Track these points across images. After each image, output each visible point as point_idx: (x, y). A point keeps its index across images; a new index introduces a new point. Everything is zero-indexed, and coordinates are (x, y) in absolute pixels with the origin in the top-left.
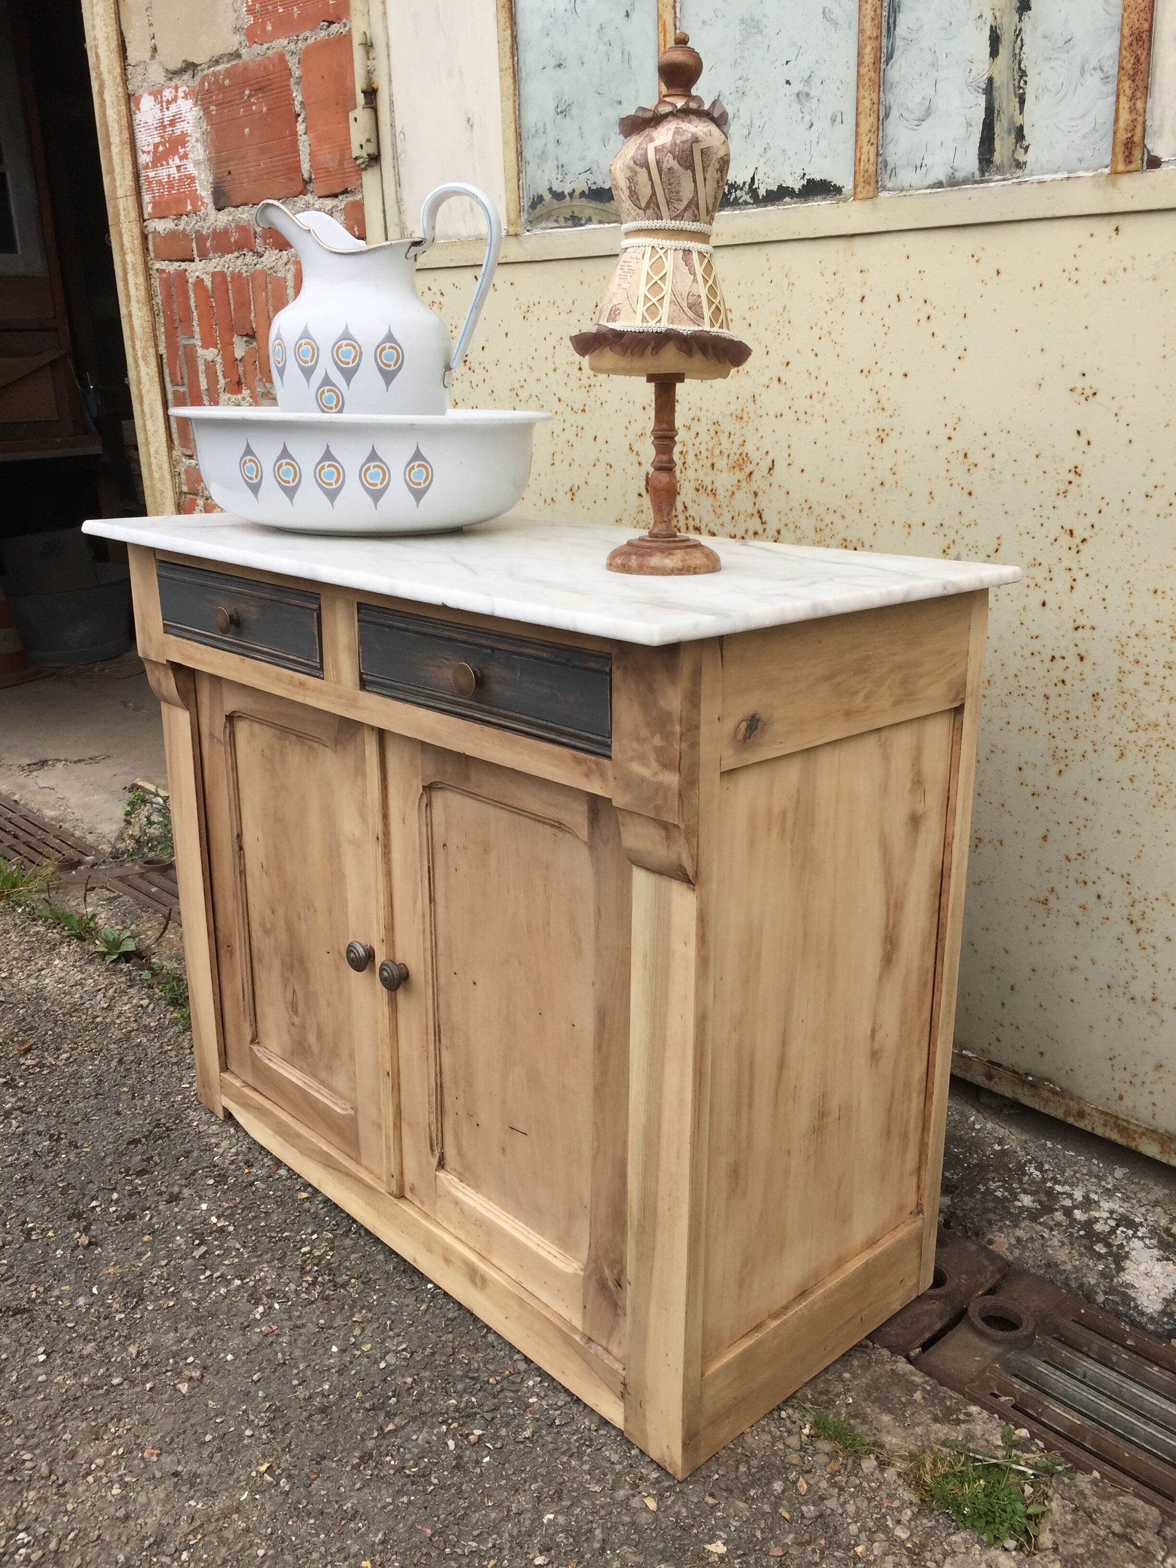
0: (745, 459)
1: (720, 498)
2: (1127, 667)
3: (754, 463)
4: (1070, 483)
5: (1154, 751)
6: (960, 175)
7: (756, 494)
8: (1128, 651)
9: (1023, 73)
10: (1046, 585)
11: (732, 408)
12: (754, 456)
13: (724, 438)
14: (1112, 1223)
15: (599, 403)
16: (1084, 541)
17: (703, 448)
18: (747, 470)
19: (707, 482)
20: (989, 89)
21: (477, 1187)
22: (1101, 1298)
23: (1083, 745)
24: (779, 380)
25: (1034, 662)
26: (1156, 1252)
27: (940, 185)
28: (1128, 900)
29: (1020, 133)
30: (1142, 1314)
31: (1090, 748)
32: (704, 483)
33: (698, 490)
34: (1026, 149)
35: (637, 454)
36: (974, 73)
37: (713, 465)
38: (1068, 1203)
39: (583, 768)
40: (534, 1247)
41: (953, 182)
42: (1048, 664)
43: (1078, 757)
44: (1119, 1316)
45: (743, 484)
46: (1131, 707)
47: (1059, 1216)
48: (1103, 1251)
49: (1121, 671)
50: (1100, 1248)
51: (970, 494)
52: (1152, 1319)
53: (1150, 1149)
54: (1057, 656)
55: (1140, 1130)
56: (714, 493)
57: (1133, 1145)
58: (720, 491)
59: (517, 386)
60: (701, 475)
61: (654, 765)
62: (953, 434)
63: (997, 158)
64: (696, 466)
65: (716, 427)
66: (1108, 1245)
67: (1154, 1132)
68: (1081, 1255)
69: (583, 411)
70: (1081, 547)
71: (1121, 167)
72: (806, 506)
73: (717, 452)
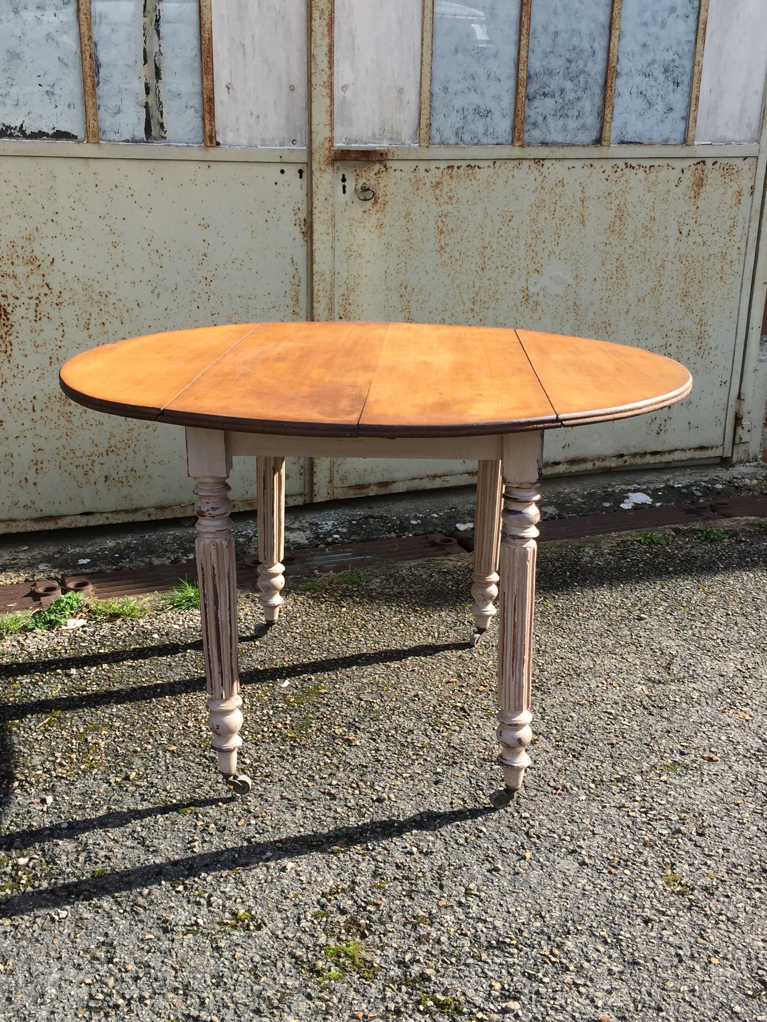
0: (34, 259)
1: (20, 279)
3: (41, 260)
4: (203, 259)
6: (137, 138)
7: (44, 276)
9: (161, 103)
11: (23, 234)
12: (41, 257)
13: (19, 249)
16: (211, 281)
18: (37, 264)
19: (10, 272)
20: (147, 106)
24: (52, 221)
27: (128, 141)
29: (162, 126)
33: (3, 276)
34: (165, 132)
36: (139, 99)
37: (12, 263)
41: (134, 141)
45: (34, 271)
51: (161, 267)
56: (15, 277)
58: (19, 275)
62: (151, 243)
63: (153, 133)
70: (210, 283)
71: (209, 144)
72: (76, 279)
73: (14, 256)
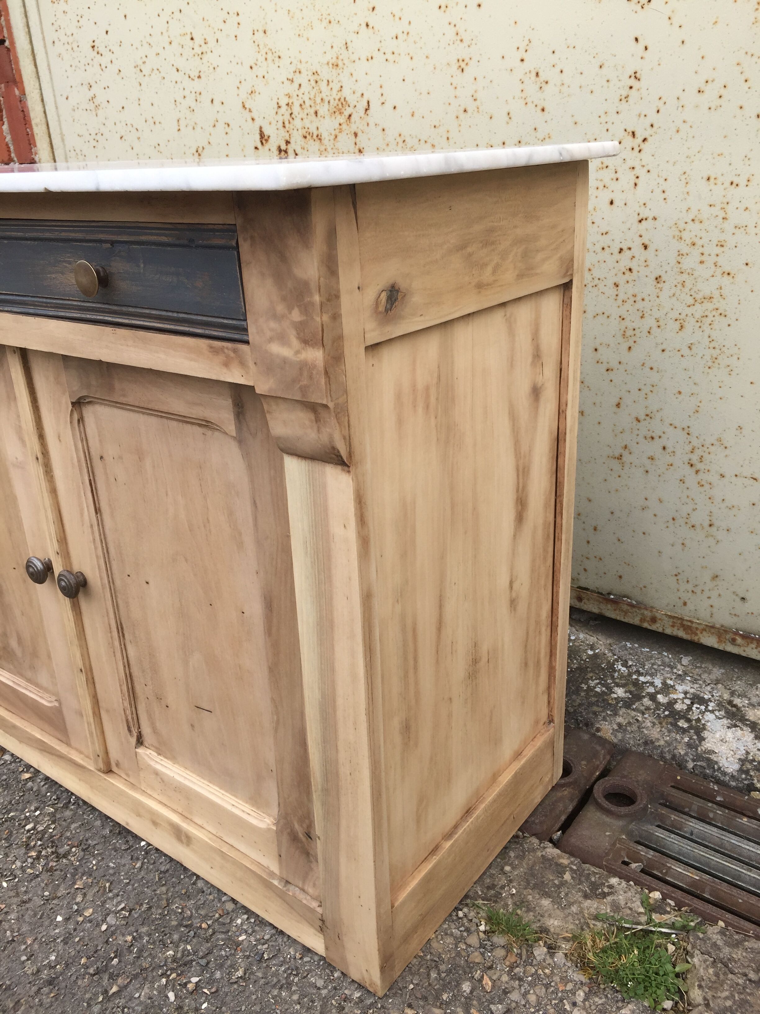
0: (343, 103)
1: (325, 142)
2: (685, 250)
3: (352, 106)
4: (631, 88)
5: (709, 320)
7: (356, 135)
8: (685, 235)
10: (613, 185)
11: (328, 57)
12: (352, 100)
13: (323, 85)
14: (688, 702)
15: (211, 68)
16: (645, 140)
17: (306, 98)
18: (347, 113)
19: (313, 129)
21: (173, 757)
22: (690, 765)
23: (650, 322)
24: (367, 25)
25: (605, 255)
26: (725, 721)
28: (688, 448)
30: (725, 774)
31: (654, 324)
32: (310, 130)
33: (305, 137)
35: (250, 111)
37: (316, 113)
38: (651, 690)
39: (222, 358)
40: (229, 807)
42: (617, 256)
43: (645, 333)
44: (705, 777)
45: (344, 126)
46: (688, 285)
47: (646, 701)
48: (686, 725)
49: (680, 255)
50: (682, 724)
51: (543, 110)
52: (733, 776)
53: (710, 640)
54: (625, 248)
55: (700, 627)
56: (319, 138)
57: (696, 639)
58: (325, 135)
59: (140, 62)
60: (307, 123)
61: (295, 343)
62: (525, 56)
64: (301, 115)
65: (316, 77)
66: (689, 720)
67: (713, 627)
68: (669, 731)
69: (199, 77)
70: (643, 146)
72: (400, 140)
73: (318, 100)
